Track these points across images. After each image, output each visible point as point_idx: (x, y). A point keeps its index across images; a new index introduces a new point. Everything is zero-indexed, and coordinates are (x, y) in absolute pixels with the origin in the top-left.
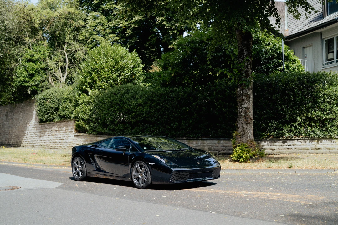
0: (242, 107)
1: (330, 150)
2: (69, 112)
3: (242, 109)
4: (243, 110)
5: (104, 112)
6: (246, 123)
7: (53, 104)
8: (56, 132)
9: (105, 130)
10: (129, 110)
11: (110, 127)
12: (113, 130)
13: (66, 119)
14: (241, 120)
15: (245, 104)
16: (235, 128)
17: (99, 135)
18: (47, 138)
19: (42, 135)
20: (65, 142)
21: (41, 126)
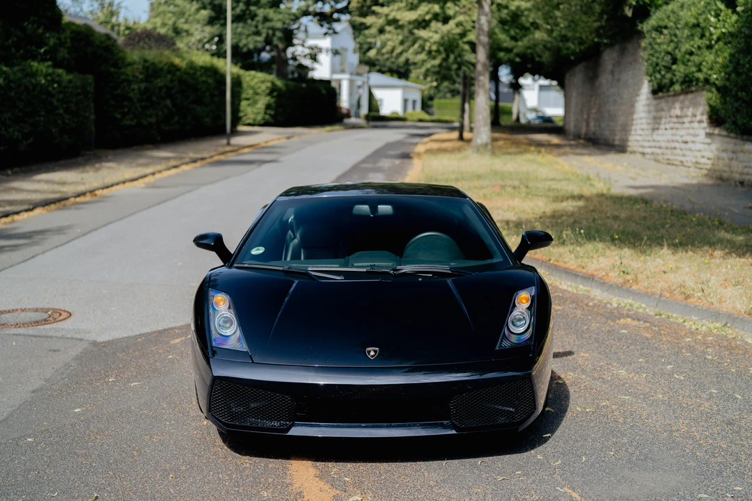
2: (695, 66)
8: (677, 120)
13: (691, 86)
18: (663, 136)
19: (657, 126)
20: (691, 150)
21: (655, 102)
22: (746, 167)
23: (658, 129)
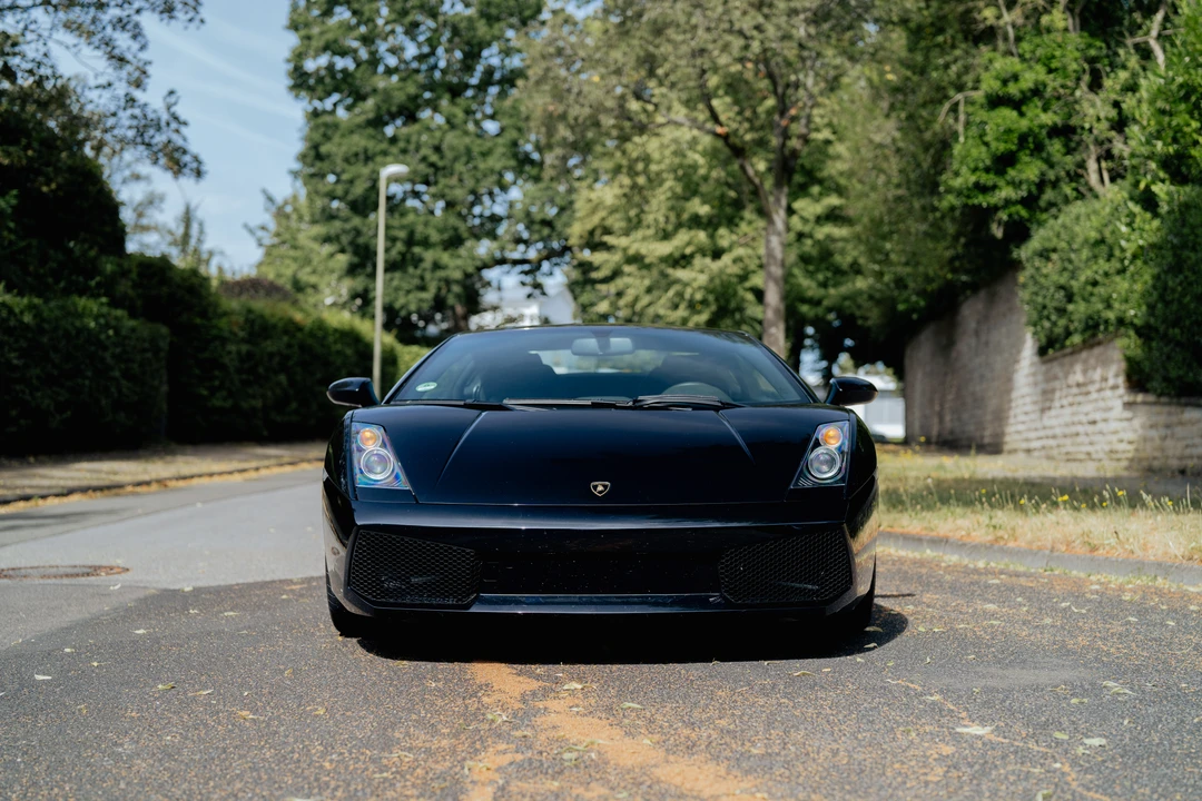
2: (1101, 301)
7: (1065, 269)
8: (1079, 390)
17: (1187, 400)
18: (1058, 419)
19: (1048, 404)
20: (1101, 433)
21: (1044, 368)
22: (1187, 446)
23: (1050, 408)
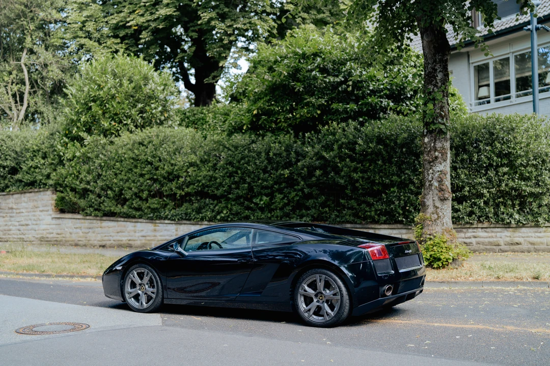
0: (433, 170)
1: (535, 246)
2: (42, 175)
3: (433, 174)
4: (436, 176)
5: (120, 177)
6: (441, 199)
7: (7, 159)
8: (10, 211)
9: (120, 209)
10: (169, 173)
11: (132, 204)
12: (138, 209)
13: (36, 188)
14: (431, 193)
15: (439, 165)
16: (420, 207)
17: (108, 218)
20: (32, 230)
22: (105, 236)
